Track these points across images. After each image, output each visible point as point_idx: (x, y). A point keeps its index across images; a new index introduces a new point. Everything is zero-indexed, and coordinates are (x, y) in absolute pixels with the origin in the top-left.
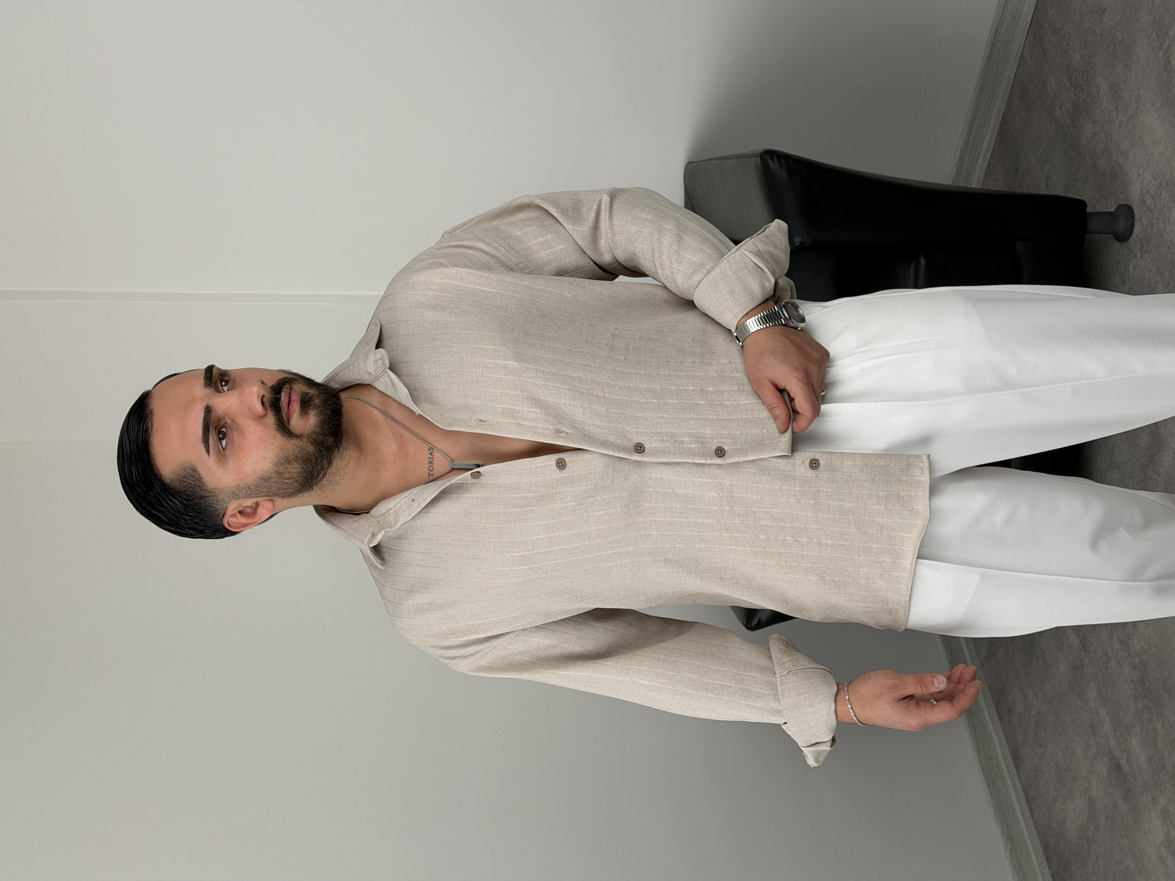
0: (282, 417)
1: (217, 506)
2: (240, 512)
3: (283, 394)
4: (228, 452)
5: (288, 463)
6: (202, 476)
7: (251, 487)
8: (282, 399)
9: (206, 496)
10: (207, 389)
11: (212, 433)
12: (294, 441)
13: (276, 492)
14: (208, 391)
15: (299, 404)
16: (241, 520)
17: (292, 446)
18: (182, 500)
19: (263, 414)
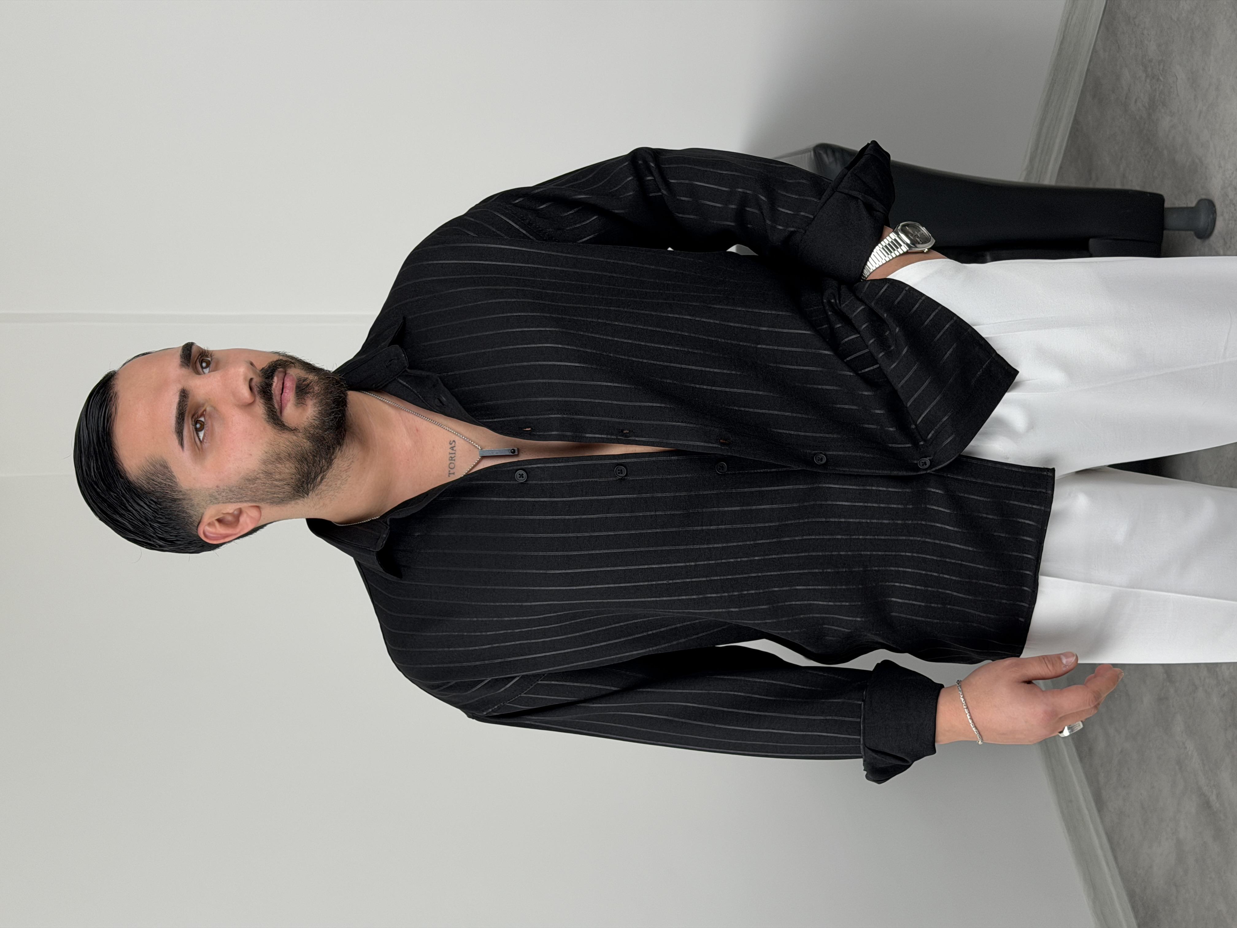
0: (273, 405)
1: (192, 512)
2: (220, 521)
3: (275, 379)
4: (206, 445)
5: (279, 462)
6: (175, 474)
7: (233, 489)
8: (274, 384)
9: (178, 499)
10: (184, 369)
11: (188, 423)
12: (286, 435)
13: (264, 496)
14: (185, 371)
15: (294, 391)
16: (221, 530)
17: (285, 441)
18: (150, 503)
19: (251, 401)
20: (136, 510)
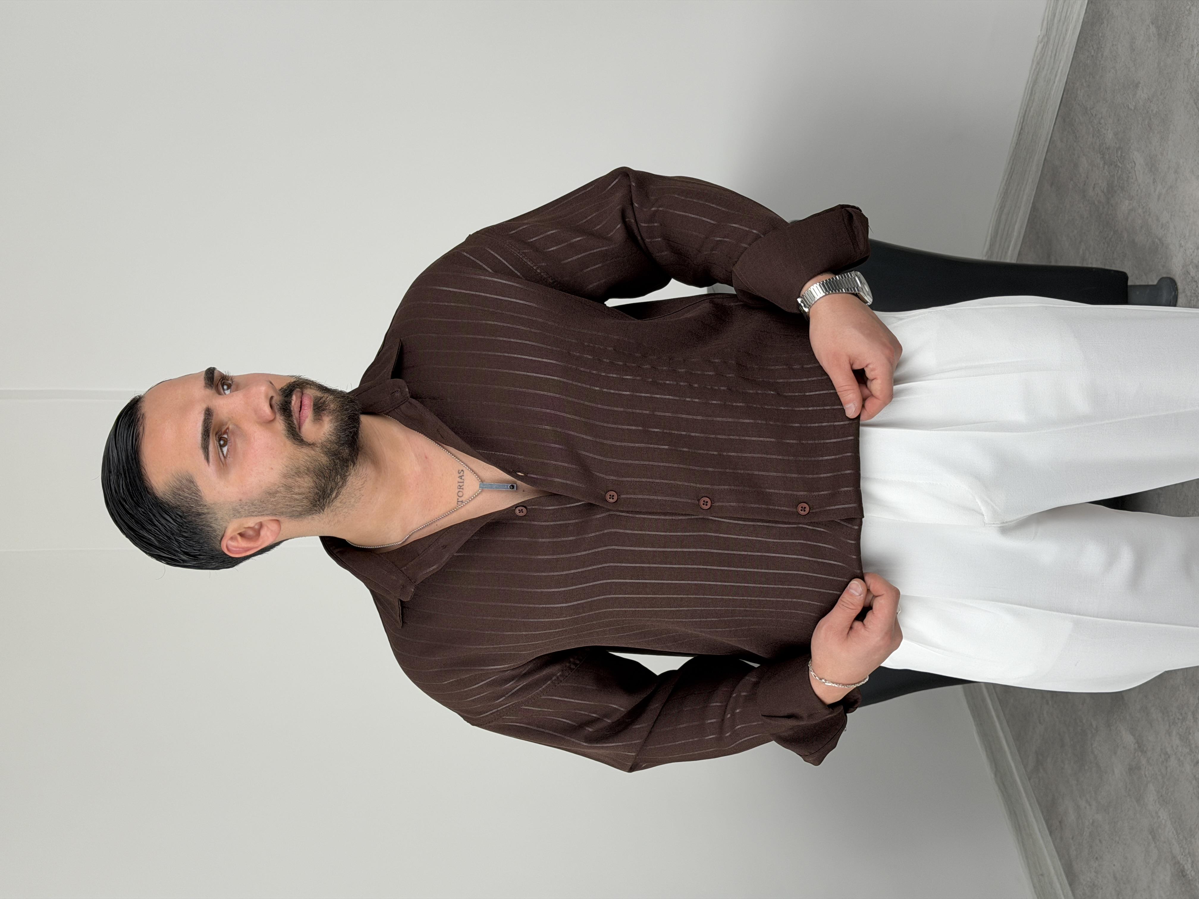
0: (292, 422)
1: (216, 526)
2: (241, 535)
3: (294, 397)
4: (229, 460)
5: (299, 476)
6: (200, 488)
7: (255, 503)
8: (293, 402)
9: (203, 513)
10: (208, 390)
11: (213, 439)
12: (305, 450)
13: (284, 509)
14: (209, 392)
15: (312, 408)
16: (243, 543)
17: (304, 455)
18: (176, 517)
19: (271, 418)
20: (162, 525)
